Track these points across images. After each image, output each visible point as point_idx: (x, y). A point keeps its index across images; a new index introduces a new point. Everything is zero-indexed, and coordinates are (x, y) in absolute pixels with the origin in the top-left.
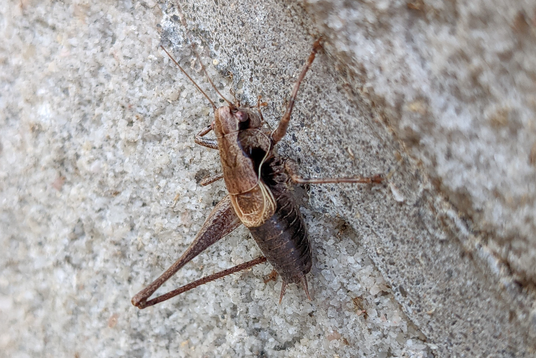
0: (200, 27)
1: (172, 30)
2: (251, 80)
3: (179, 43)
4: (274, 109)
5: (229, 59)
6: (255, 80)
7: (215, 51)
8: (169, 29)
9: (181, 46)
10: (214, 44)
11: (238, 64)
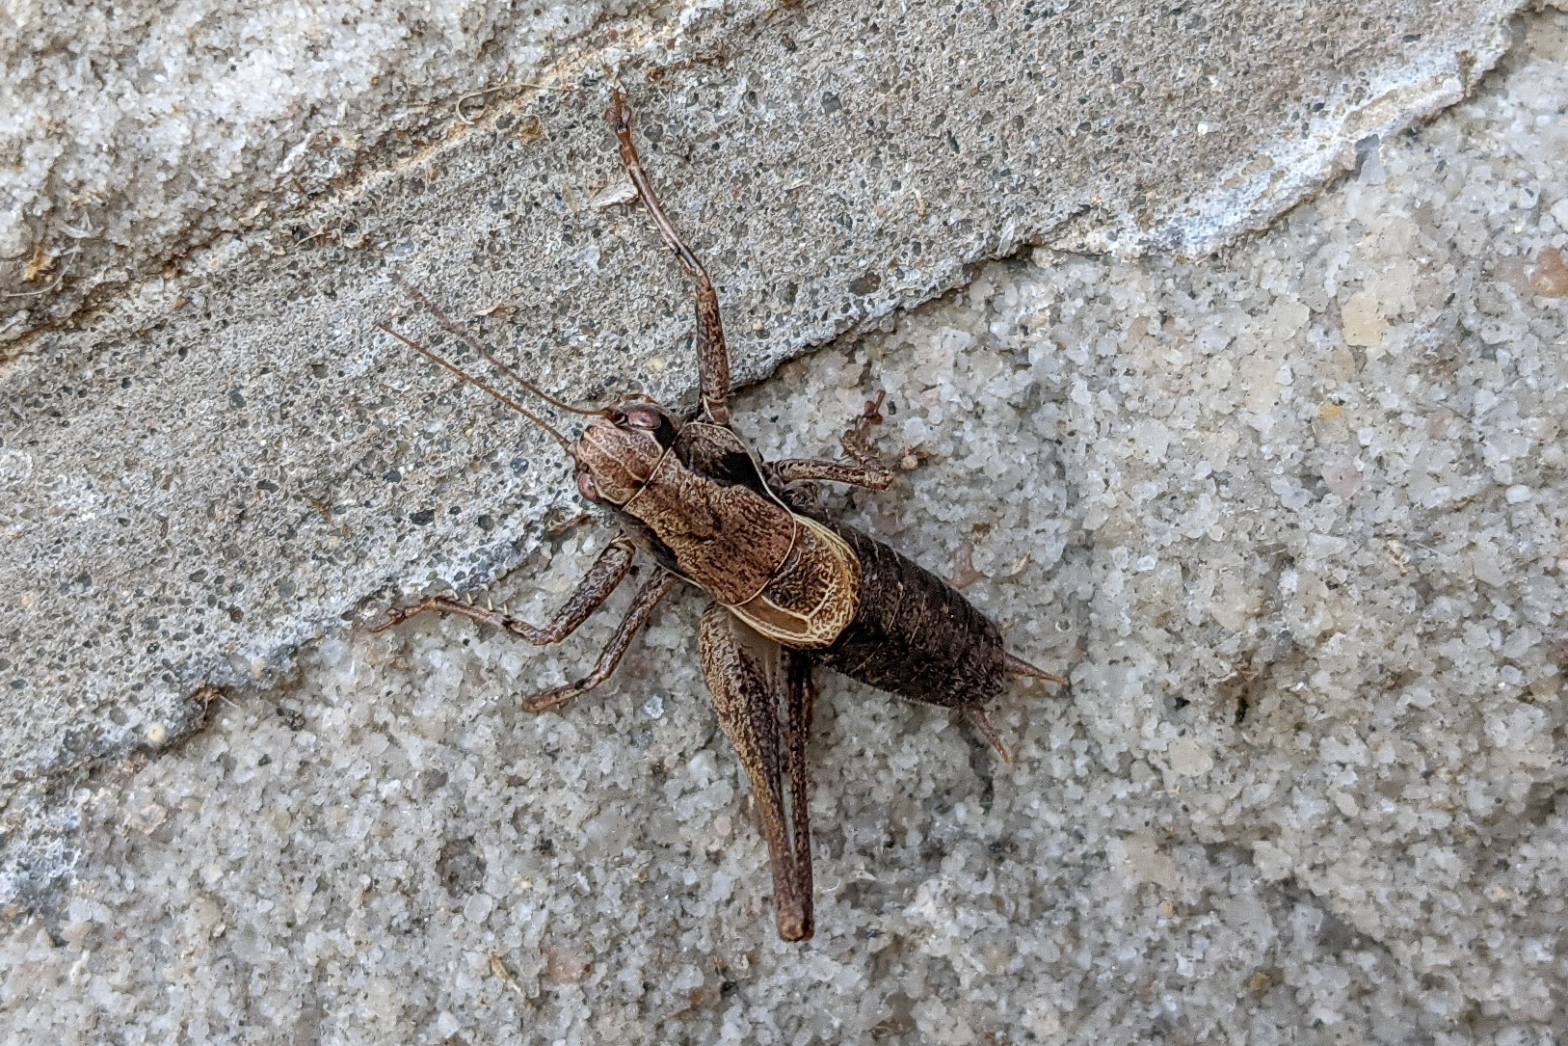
0: (46, 764)
1: (25, 875)
2: (235, 614)
3: (67, 857)
4: (330, 560)
5: (160, 681)
6: (239, 600)
7: (128, 726)
8: (19, 885)
9: (77, 854)
10: (107, 725)
11: (183, 648)
